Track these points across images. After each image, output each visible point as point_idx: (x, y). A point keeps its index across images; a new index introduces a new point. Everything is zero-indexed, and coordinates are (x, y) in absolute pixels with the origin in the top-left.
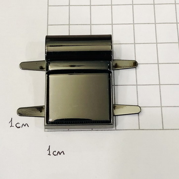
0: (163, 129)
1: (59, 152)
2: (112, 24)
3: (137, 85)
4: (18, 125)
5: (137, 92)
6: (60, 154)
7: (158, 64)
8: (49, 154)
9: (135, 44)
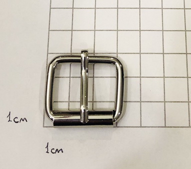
0: (165, 127)
1: (57, 150)
2: (118, 8)
3: (140, 77)
4: (16, 120)
5: (140, 84)
6: (58, 152)
7: (163, 54)
8: (47, 152)
9: (140, 31)
